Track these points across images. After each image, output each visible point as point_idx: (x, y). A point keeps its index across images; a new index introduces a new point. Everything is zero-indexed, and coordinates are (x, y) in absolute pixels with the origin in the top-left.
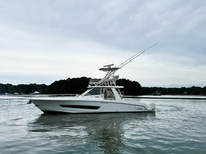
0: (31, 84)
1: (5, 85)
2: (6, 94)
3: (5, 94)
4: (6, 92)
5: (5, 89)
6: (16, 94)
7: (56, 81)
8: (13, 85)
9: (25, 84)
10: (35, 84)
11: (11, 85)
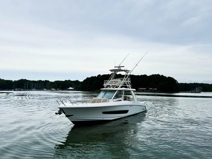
0: (66, 81)
1: (43, 81)
2: (45, 89)
3: (43, 90)
4: (45, 88)
5: (43, 85)
6: (53, 90)
7: (88, 78)
8: (50, 81)
9: (60, 80)
10: (69, 80)
11: (48, 81)
